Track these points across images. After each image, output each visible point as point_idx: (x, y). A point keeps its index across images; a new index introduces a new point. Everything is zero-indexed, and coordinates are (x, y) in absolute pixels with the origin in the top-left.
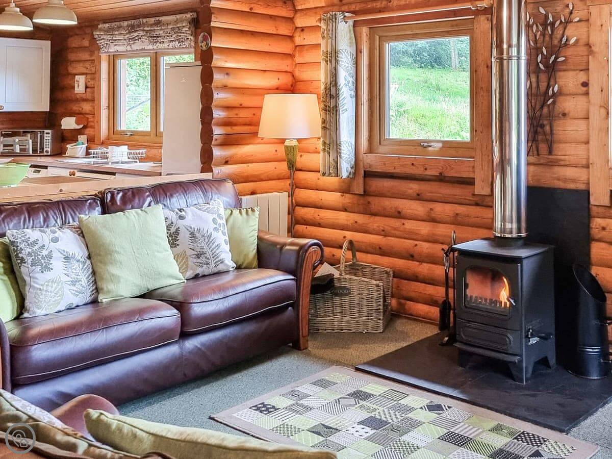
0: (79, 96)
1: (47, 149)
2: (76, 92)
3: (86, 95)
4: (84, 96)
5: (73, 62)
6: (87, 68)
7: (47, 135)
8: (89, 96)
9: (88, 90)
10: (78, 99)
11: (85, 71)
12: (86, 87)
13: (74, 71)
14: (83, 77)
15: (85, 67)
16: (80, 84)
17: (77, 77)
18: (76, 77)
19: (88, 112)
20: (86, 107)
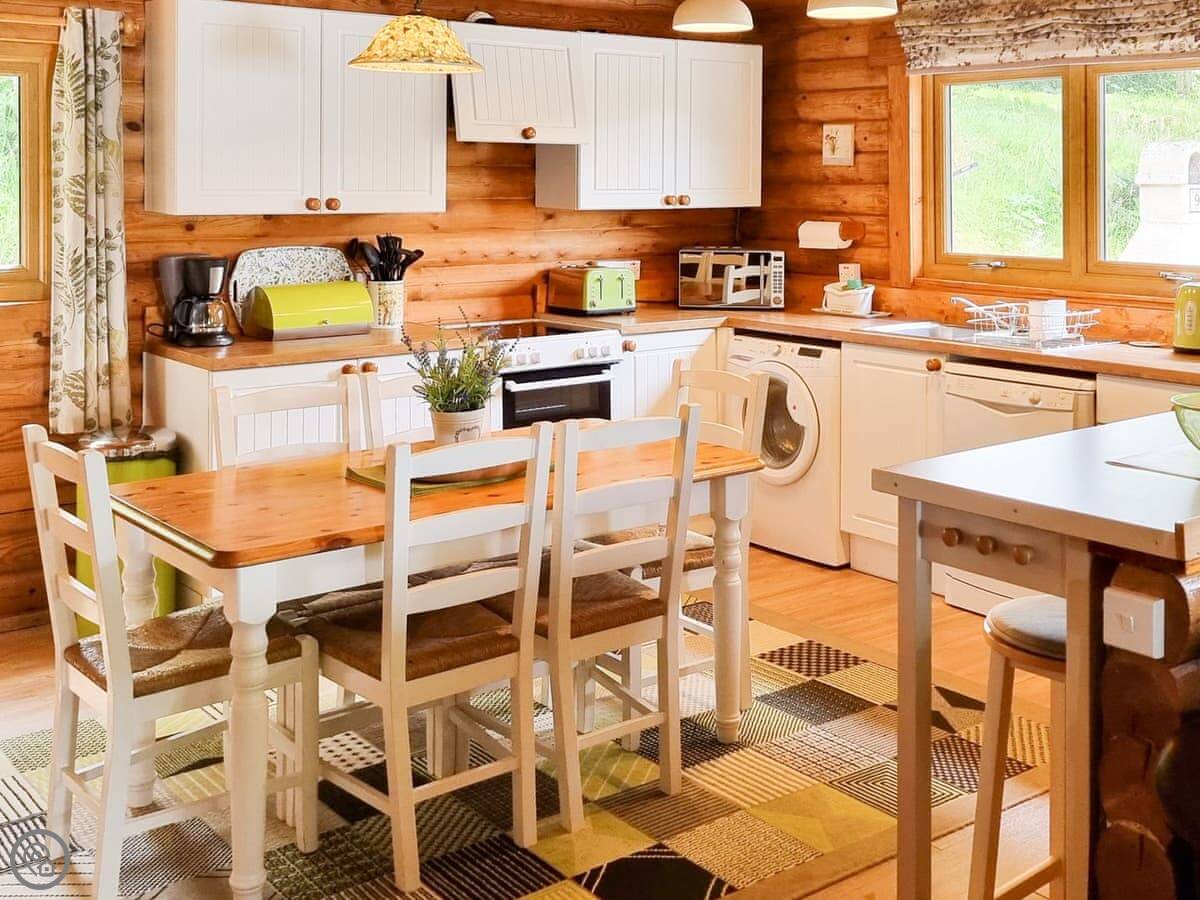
0: (833, 172)
1: (777, 295)
2: (824, 163)
3: (857, 170)
4: (851, 173)
5: (814, 92)
6: (859, 108)
7: (778, 263)
8: (865, 171)
9: (861, 158)
10: (828, 178)
11: (852, 114)
12: (857, 152)
13: (819, 115)
14: (850, 128)
15: (854, 105)
16: (838, 146)
17: (827, 130)
18: (825, 127)
19: (862, 210)
20: (859, 199)
